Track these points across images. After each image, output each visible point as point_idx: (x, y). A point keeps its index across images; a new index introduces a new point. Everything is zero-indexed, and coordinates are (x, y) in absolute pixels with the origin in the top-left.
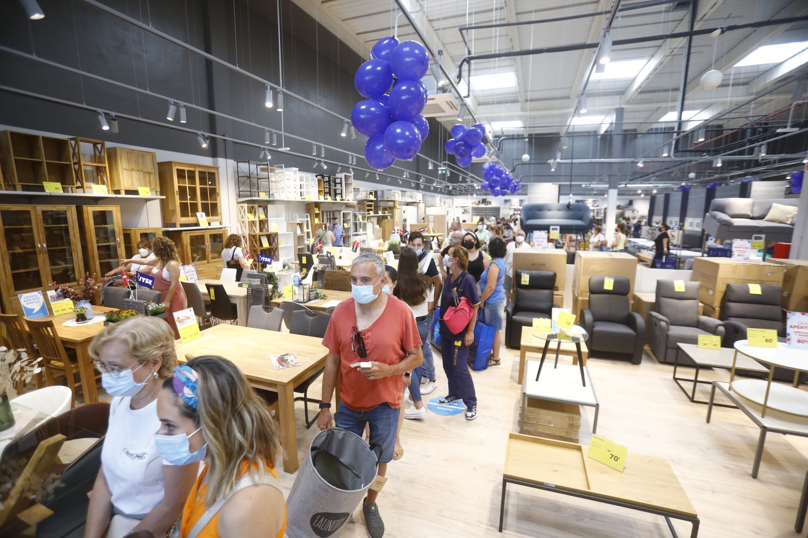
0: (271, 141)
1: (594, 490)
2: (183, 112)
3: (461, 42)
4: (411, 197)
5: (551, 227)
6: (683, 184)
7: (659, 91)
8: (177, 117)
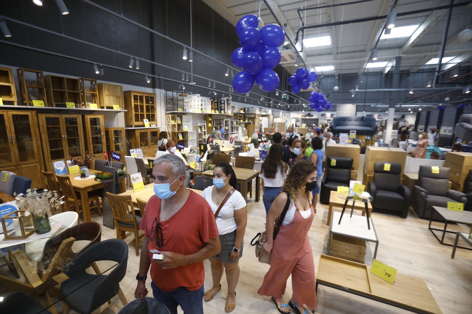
0: (185, 79)
1: (374, 293)
2: (138, 63)
3: (298, 18)
4: (265, 112)
5: (351, 131)
6: (440, 105)
7: (427, 45)
8: (134, 66)
